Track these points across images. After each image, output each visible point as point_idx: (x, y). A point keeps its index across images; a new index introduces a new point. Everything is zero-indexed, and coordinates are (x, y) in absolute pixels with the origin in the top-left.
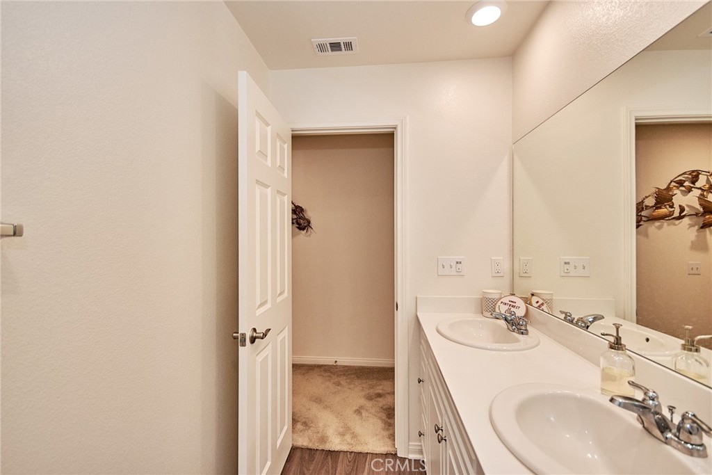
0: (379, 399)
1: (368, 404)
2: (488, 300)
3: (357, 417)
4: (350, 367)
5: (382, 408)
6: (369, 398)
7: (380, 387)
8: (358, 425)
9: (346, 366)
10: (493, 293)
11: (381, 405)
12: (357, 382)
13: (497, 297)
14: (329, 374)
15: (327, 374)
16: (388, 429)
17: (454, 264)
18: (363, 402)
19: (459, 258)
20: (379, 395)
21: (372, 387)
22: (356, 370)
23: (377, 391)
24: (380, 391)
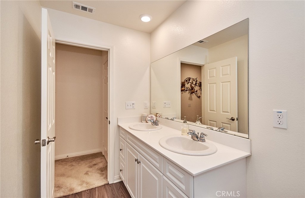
0: (95, 166)
1: (90, 169)
2: (143, 116)
3: (87, 176)
4: (77, 157)
5: (98, 169)
6: (91, 167)
7: (94, 161)
8: (88, 179)
9: (74, 157)
10: (145, 114)
11: (97, 168)
12: (82, 162)
13: (146, 115)
14: (65, 163)
15: (63, 163)
16: (103, 176)
17: (131, 104)
18: (88, 169)
19: (133, 102)
20: (95, 165)
21: (91, 162)
22: (80, 157)
23: (93, 163)
24: (95, 163)
